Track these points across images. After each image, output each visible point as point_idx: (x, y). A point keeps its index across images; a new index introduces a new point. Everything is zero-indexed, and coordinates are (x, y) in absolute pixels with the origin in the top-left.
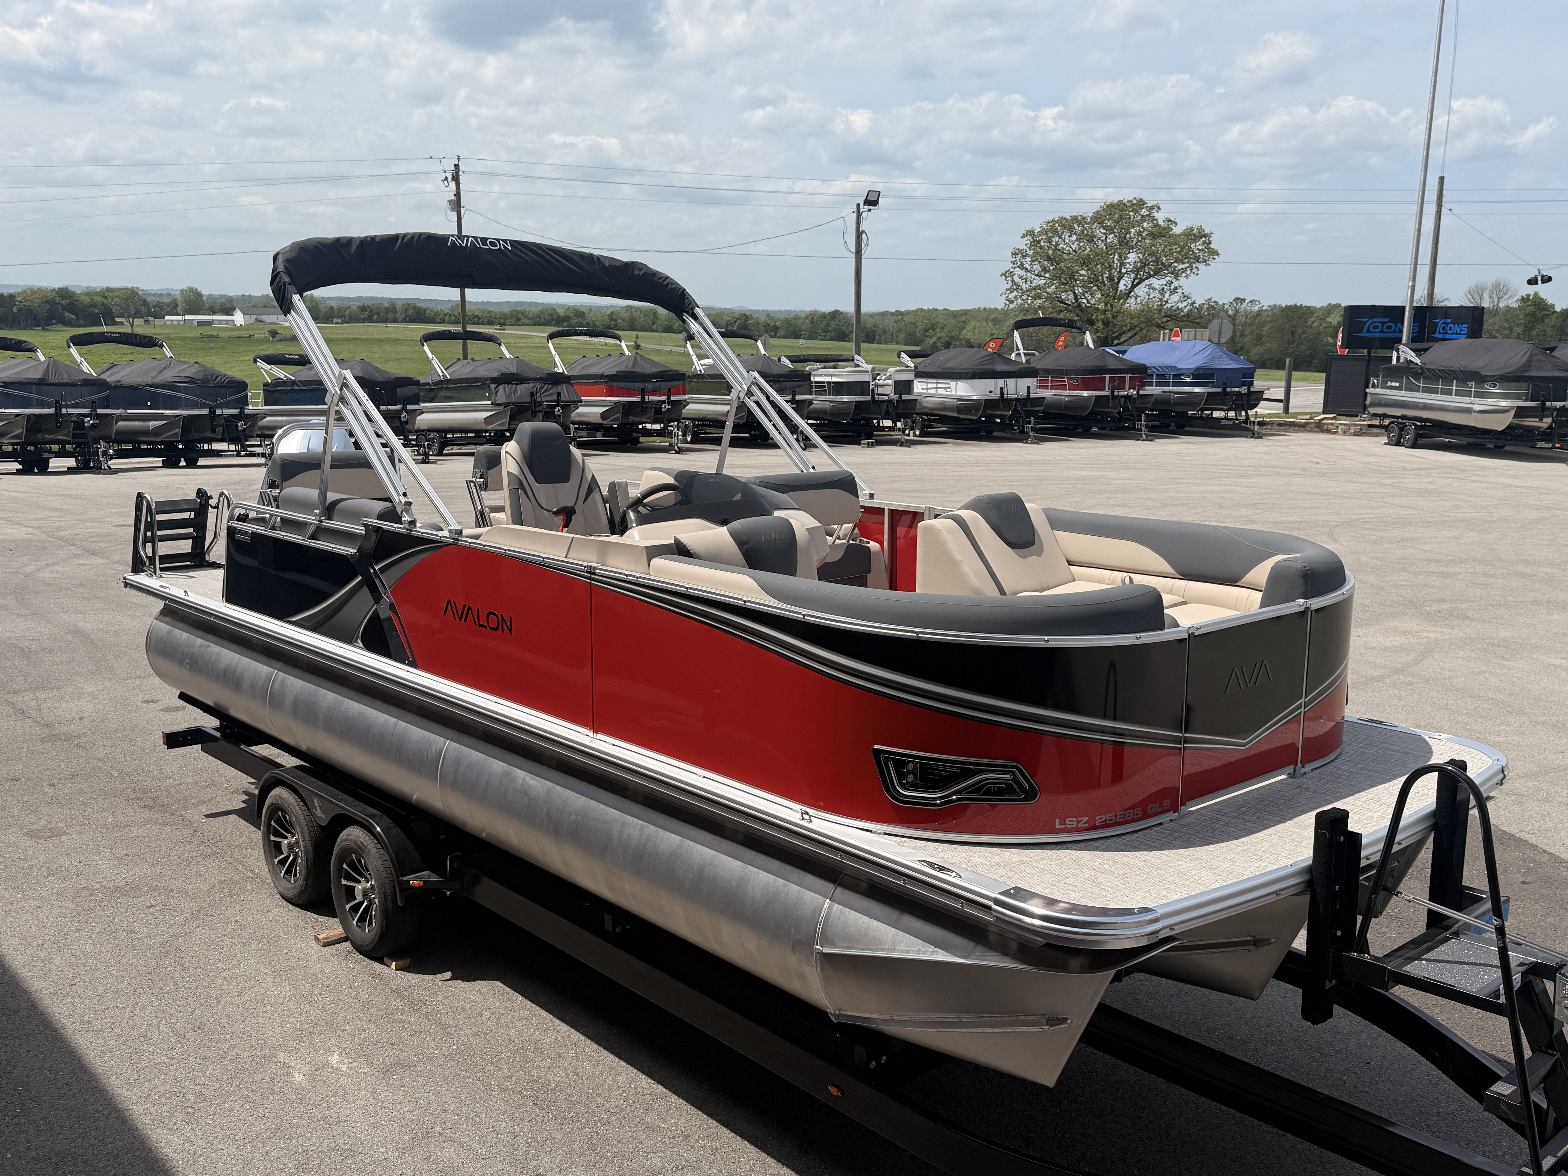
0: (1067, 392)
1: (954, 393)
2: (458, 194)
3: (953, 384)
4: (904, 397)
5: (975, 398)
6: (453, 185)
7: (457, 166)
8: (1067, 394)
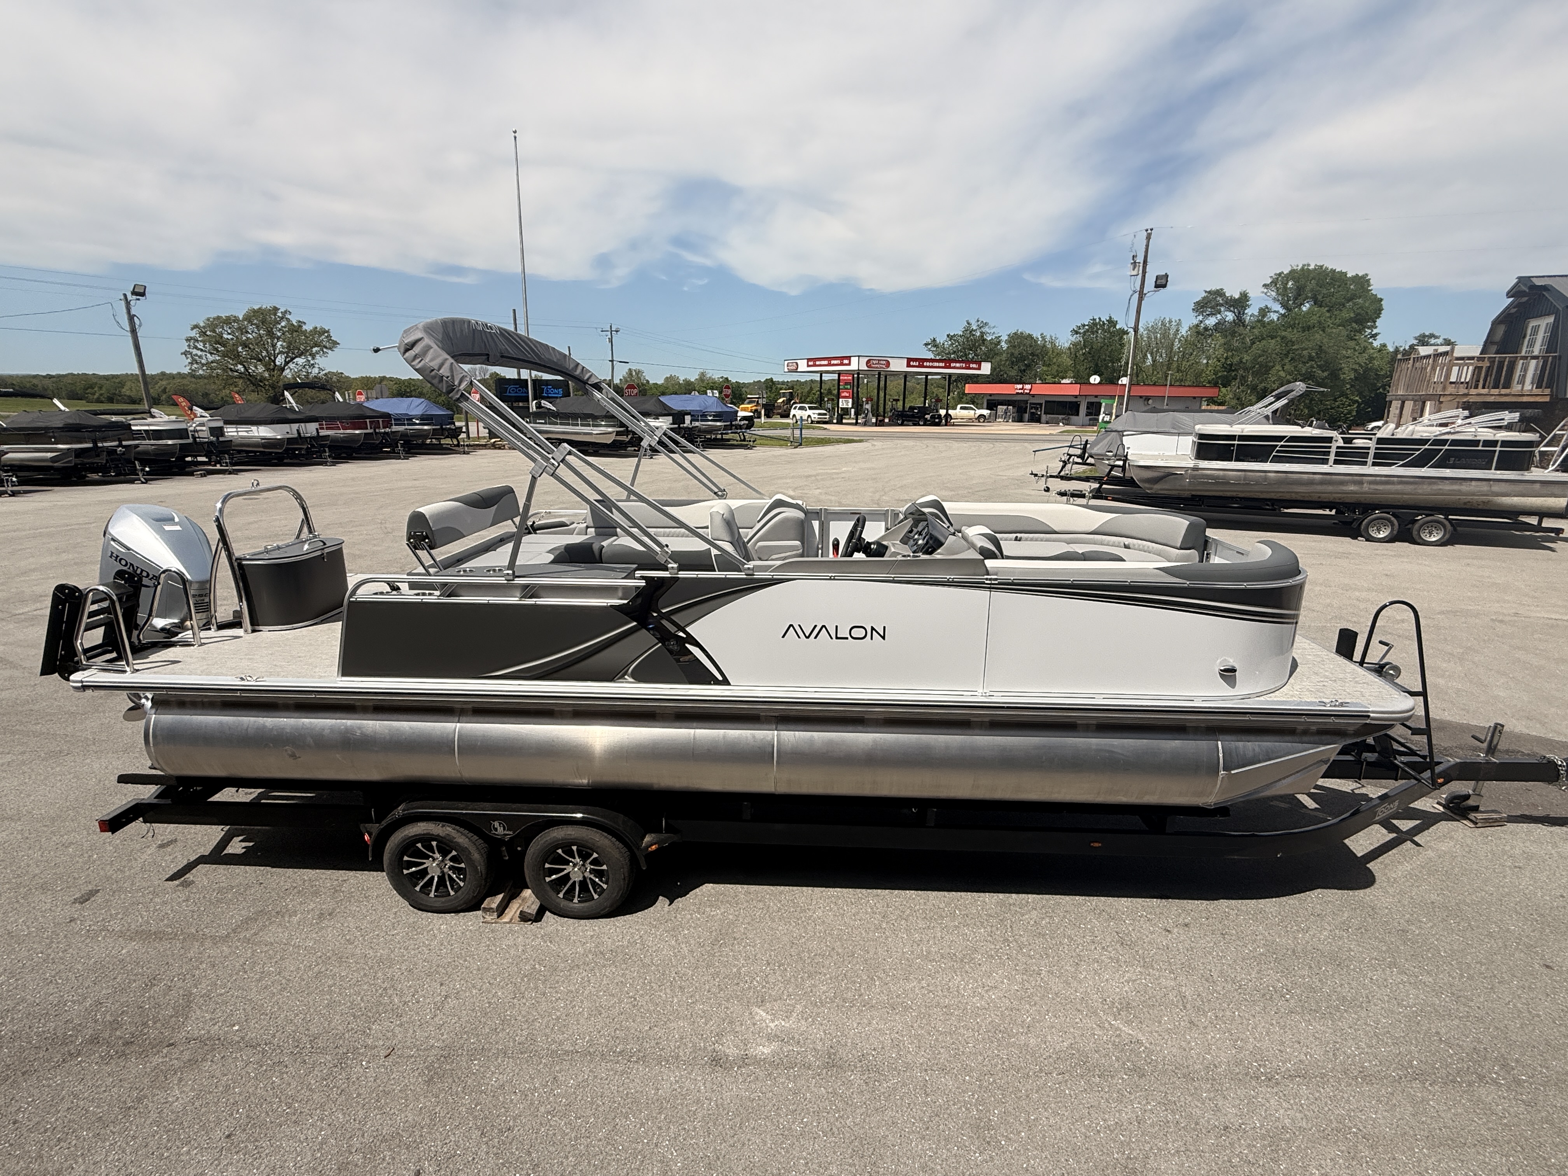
0: (342, 431)
1: (256, 434)
3: (254, 428)
4: (221, 439)
5: (279, 437)
8: (341, 433)
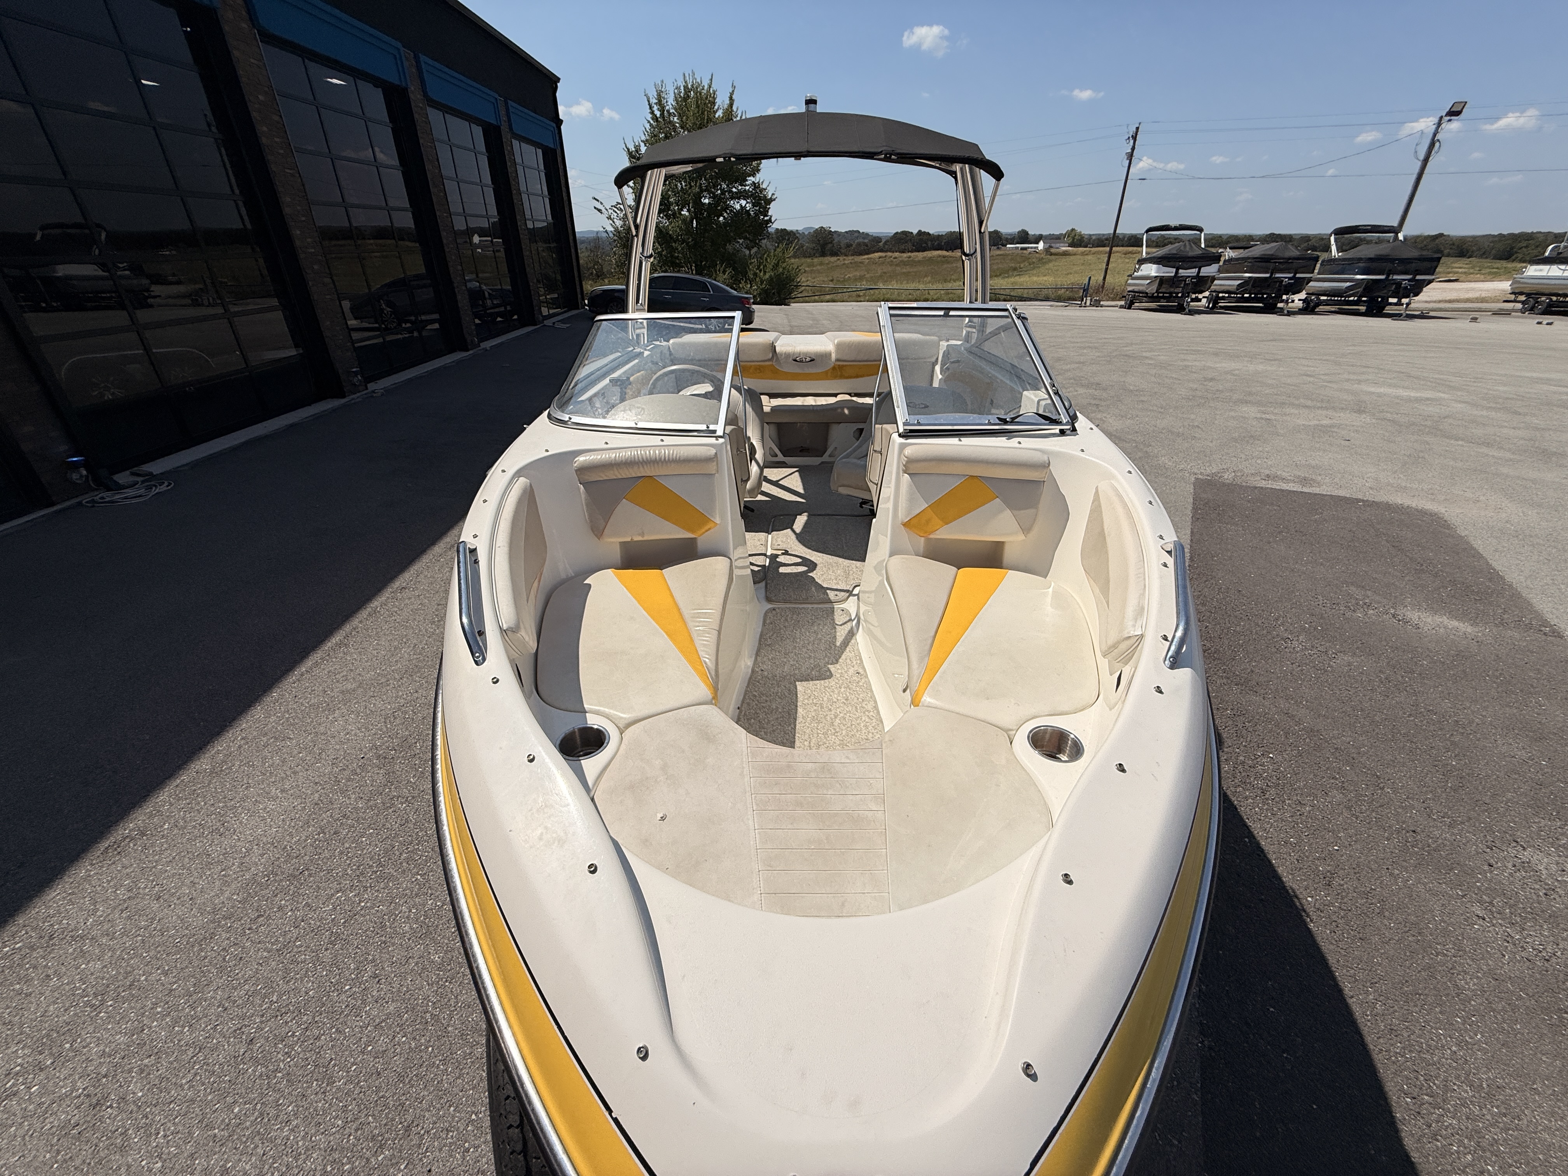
2: (1133, 149)
6: (1132, 142)
7: (1137, 128)
